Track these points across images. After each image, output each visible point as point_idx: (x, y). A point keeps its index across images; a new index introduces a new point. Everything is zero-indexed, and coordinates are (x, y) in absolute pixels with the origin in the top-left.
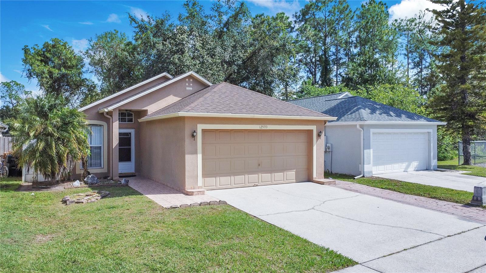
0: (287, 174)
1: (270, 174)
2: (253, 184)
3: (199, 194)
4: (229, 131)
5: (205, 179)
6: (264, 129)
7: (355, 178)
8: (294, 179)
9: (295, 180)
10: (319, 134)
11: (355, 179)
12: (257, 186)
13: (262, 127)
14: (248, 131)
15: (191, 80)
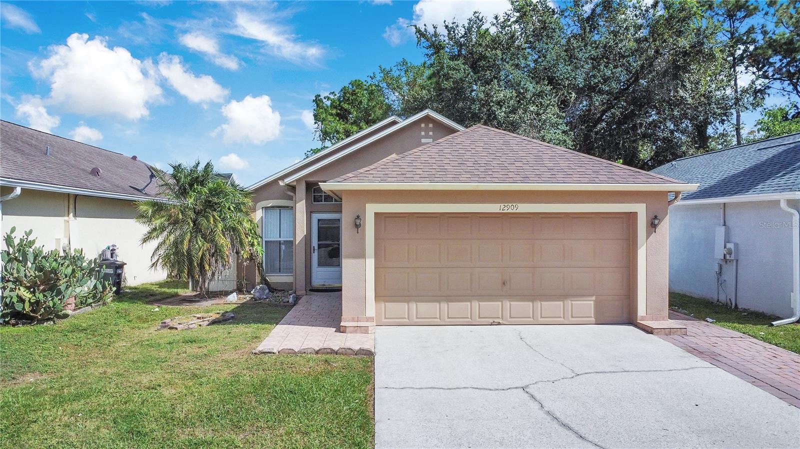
0: (572, 304)
1: (531, 304)
2: (491, 321)
3: (356, 331)
4: (438, 215)
5: (386, 304)
6: (510, 211)
7: (774, 323)
8: (591, 317)
9: (593, 319)
10: (652, 223)
11: (772, 325)
12: (499, 324)
13: (506, 208)
14: (478, 215)
15: (431, 125)
